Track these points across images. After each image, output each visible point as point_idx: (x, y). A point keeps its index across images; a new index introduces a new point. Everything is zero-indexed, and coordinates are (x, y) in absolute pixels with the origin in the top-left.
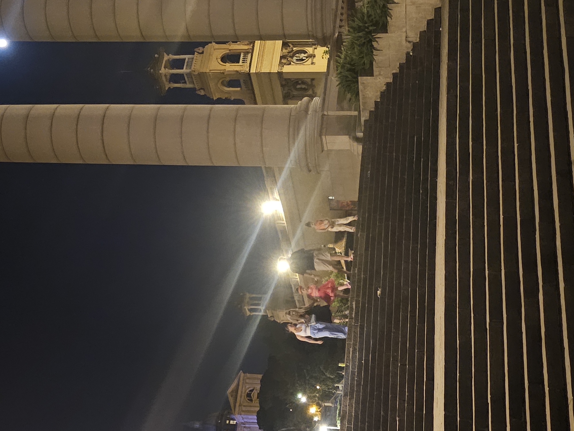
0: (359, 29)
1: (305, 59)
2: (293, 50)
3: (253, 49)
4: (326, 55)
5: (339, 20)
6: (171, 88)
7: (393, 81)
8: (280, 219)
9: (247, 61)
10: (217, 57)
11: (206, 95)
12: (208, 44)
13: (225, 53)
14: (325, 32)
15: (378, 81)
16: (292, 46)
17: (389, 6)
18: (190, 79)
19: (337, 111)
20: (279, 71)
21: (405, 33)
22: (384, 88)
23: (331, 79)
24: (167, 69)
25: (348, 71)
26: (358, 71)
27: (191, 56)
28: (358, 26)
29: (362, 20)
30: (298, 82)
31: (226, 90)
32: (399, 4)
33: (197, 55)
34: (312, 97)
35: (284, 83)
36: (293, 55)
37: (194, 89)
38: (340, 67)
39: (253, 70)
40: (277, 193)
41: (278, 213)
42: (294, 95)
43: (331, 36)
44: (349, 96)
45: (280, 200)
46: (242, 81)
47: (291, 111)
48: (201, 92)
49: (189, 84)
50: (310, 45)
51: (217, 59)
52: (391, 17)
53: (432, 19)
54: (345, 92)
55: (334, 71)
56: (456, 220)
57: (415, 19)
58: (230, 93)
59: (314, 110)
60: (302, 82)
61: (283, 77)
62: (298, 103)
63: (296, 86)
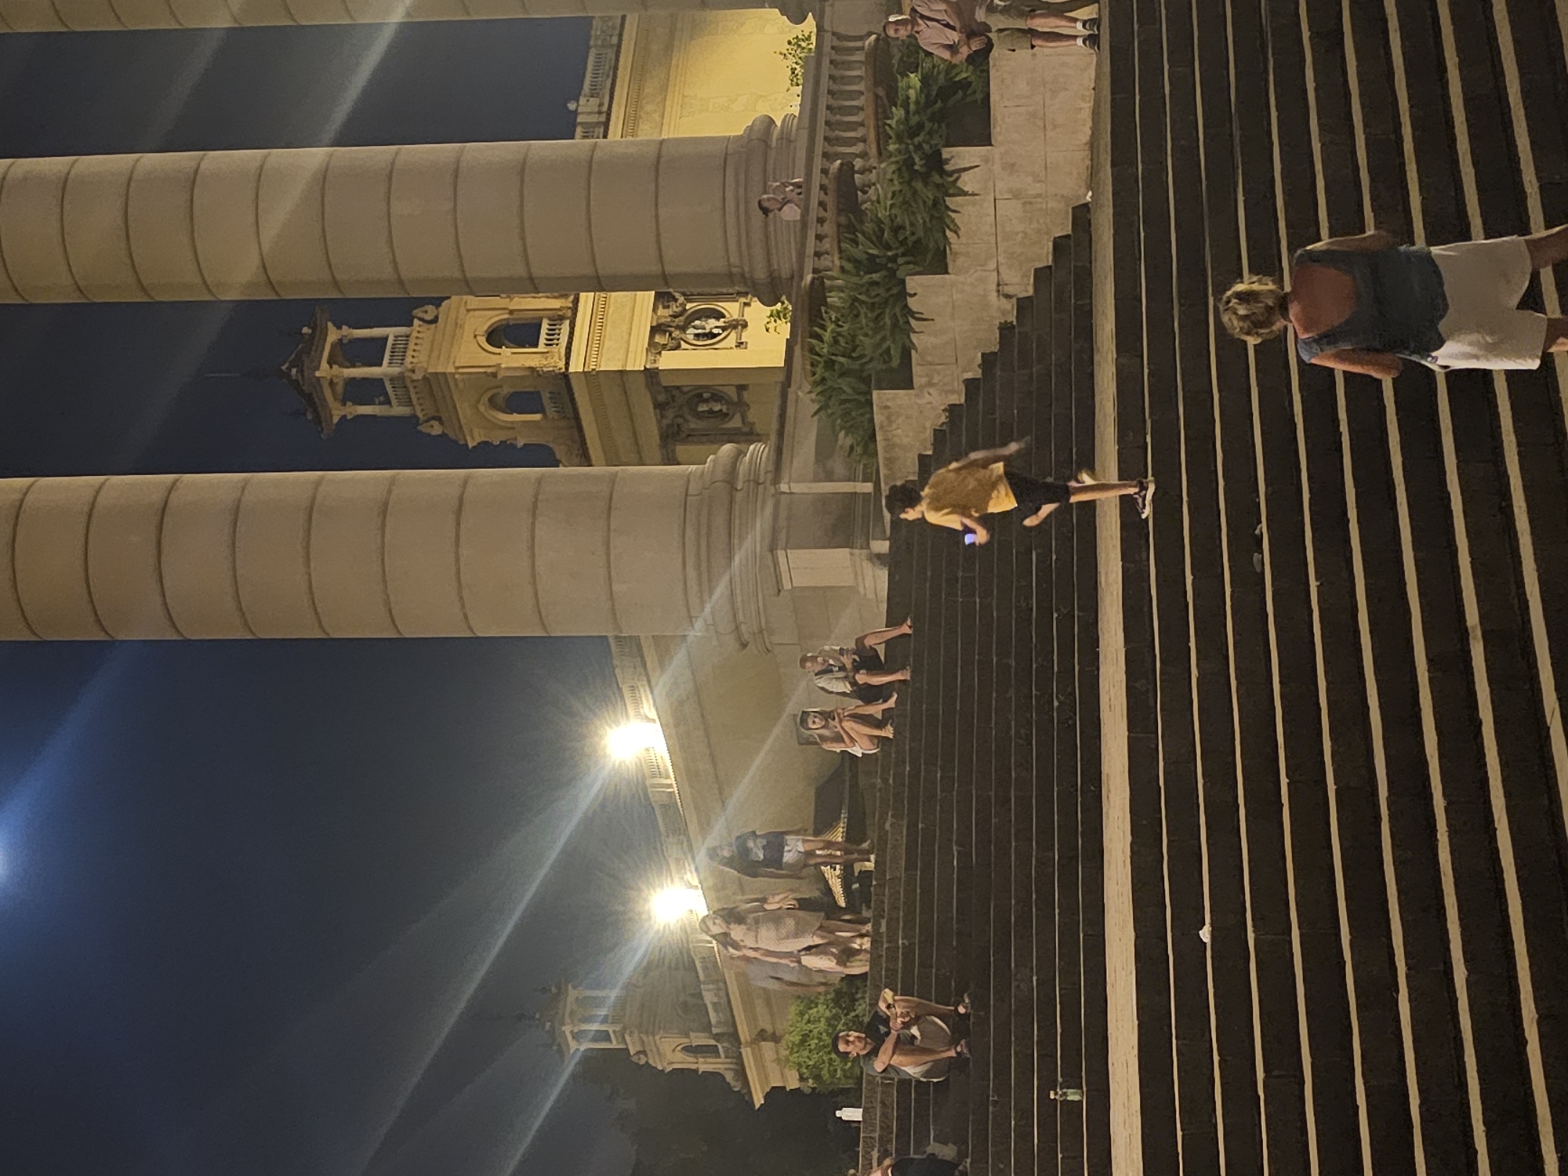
0: (871, 265)
1: (719, 334)
2: (685, 310)
3: (575, 309)
4: (775, 321)
5: (814, 235)
6: (349, 417)
7: (966, 400)
8: (657, 772)
9: (558, 339)
10: (475, 331)
11: (446, 435)
12: (450, 298)
13: (497, 321)
14: (776, 267)
15: (924, 401)
16: (681, 299)
17: (950, 201)
18: (400, 393)
19: (815, 481)
20: (648, 367)
21: (995, 273)
22: (943, 419)
23: (798, 396)
24: (335, 367)
25: (841, 376)
26: (870, 376)
27: (402, 330)
28: (866, 256)
29: (878, 239)
30: (700, 395)
31: (507, 422)
32: (976, 197)
33: (420, 326)
34: (744, 441)
35: (661, 398)
36: (685, 322)
37: (414, 419)
38: (821, 366)
39: (576, 366)
40: (649, 701)
41: (653, 757)
42: (693, 430)
43: (793, 277)
44: (844, 440)
45: (657, 720)
46: (545, 397)
47: (689, 480)
48: (432, 426)
49: (399, 406)
50: (732, 294)
51: (475, 336)
52: (956, 233)
53: (1068, 236)
54: (835, 432)
55: (806, 376)
56: (1160, 788)
57: (1020, 235)
58: (514, 428)
59: (752, 478)
60: (713, 395)
61: (659, 384)
62: (709, 460)
63: (697, 406)
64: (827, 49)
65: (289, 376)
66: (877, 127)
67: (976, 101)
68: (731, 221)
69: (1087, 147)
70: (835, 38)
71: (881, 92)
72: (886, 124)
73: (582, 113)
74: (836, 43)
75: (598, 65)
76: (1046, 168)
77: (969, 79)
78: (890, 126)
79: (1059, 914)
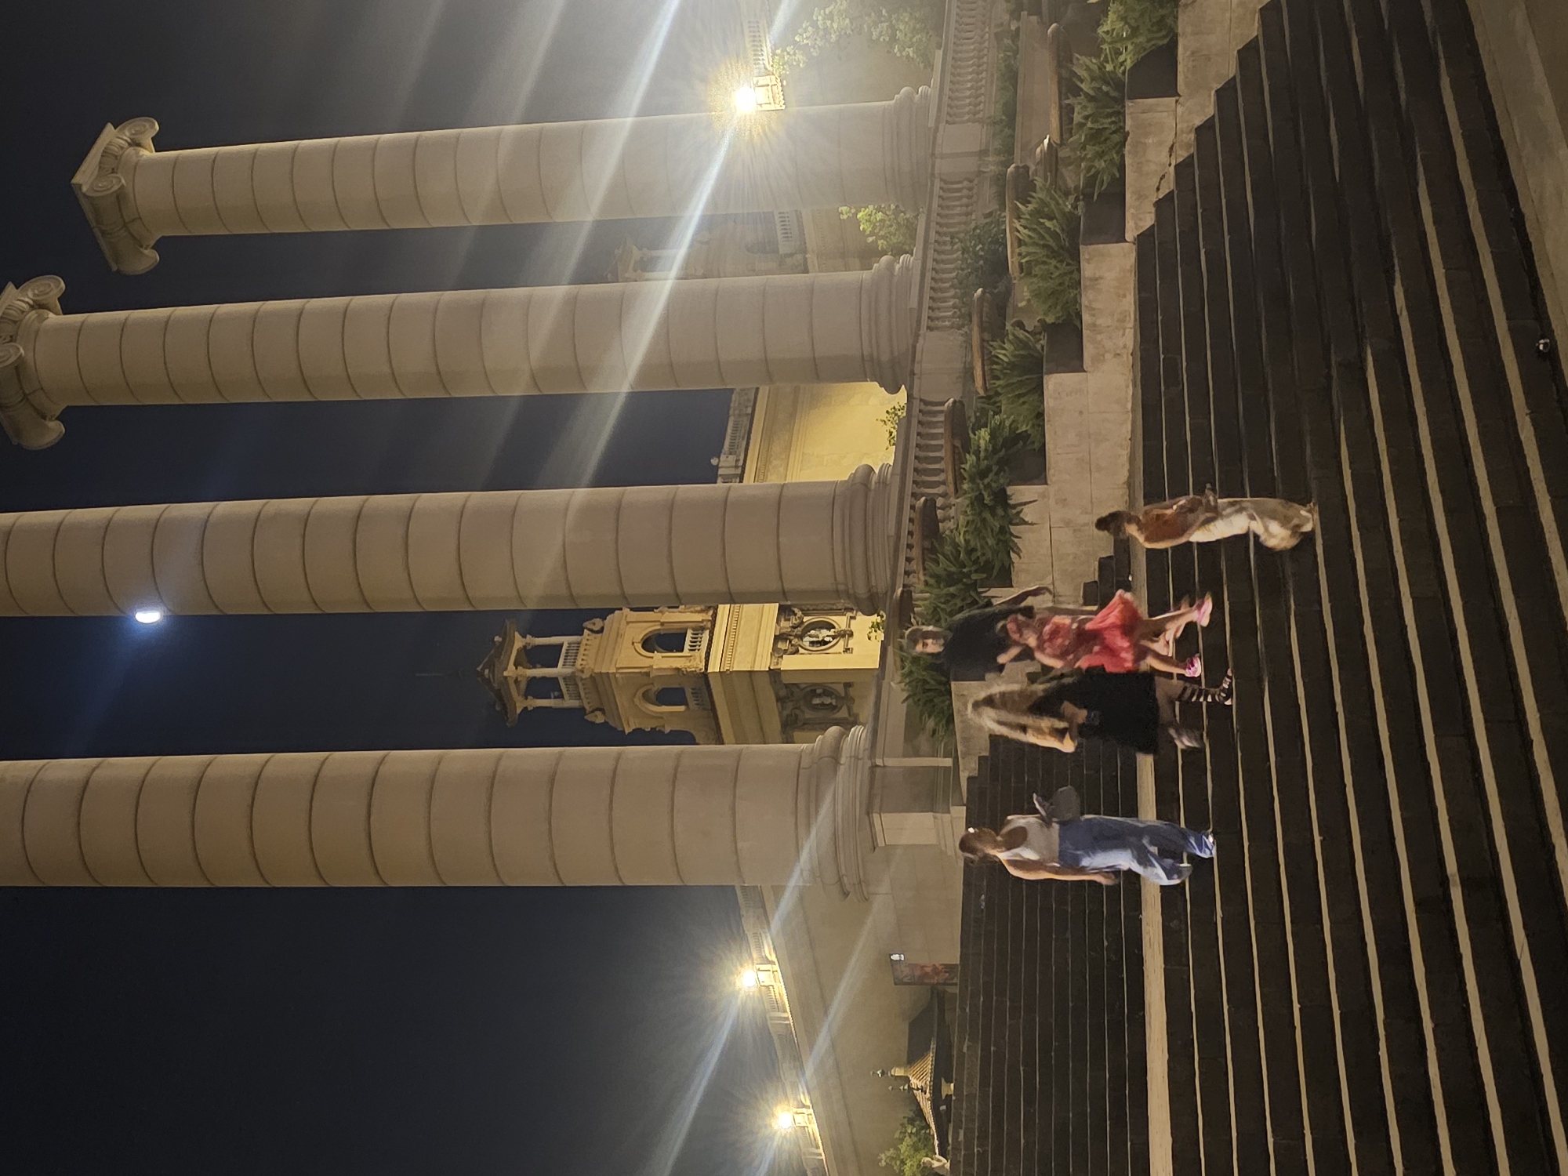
0: (950, 580)
1: (830, 642)
2: (802, 622)
3: (714, 620)
4: (875, 631)
5: (904, 559)
6: (529, 709)
8: (777, 1006)
9: (700, 646)
10: (633, 639)
11: (607, 723)
12: (613, 612)
13: (650, 632)
14: (874, 584)
16: (800, 614)
17: (1013, 529)
18: (571, 689)
19: (905, 756)
20: (771, 668)
23: (890, 685)
24: (520, 668)
25: (925, 669)
27: (574, 638)
28: (945, 572)
29: (955, 559)
30: (815, 690)
31: (657, 713)
32: (1035, 526)
33: (589, 635)
34: (847, 724)
35: (783, 693)
36: (802, 632)
37: (582, 709)
39: (714, 667)
40: (769, 946)
41: (773, 993)
42: (809, 719)
43: (886, 593)
44: (931, 724)
45: (777, 963)
46: (688, 692)
47: (801, 757)
48: (596, 716)
49: (570, 699)
50: (841, 610)
51: (633, 643)
52: (1018, 554)
53: (1111, 557)
54: (921, 716)
55: (897, 670)
56: (1192, 1013)
57: (1071, 556)
58: (662, 718)
59: (853, 754)
60: (824, 691)
61: (781, 681)
62: (818, 739)
63: (811, 700)
64: (915, 411)
65: (481, 674)
66: (954, 471)
67: (1035, 450)
68: (838, 547)
69: (1125, 486)
70: (922, 403)
71: (958, 443)
72: (961, 468)
73: (722, 467)
74: (923, 407)
75: (735, 429)
76: (1092, 502)
77: (1029, 432)
78: (964, 469)
79: (1110, 1125)
